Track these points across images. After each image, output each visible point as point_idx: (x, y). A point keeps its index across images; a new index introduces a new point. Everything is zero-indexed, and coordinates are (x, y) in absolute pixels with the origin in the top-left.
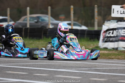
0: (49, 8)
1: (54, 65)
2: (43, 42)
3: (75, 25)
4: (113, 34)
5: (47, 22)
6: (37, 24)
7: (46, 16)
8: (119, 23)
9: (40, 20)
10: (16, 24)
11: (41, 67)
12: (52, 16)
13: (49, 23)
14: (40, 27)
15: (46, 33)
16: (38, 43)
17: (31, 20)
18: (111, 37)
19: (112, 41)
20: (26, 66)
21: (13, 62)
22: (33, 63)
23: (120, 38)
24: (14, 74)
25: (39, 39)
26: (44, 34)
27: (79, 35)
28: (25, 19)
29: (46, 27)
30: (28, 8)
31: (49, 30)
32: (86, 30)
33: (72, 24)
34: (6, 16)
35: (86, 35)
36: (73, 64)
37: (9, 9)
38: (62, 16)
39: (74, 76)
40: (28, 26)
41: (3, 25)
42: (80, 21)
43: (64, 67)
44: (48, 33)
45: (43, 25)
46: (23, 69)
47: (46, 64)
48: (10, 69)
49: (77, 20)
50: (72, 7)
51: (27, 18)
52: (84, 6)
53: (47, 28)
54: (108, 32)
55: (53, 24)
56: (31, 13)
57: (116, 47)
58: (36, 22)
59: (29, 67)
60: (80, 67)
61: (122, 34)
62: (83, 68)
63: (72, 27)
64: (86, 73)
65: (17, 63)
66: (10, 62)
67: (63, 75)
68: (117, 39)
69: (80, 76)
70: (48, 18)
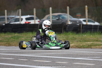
0: (68, 7)
1: (72, 54)
2: (63, 36)
3: (89, 21)
5: (67, 19)
6: (58, 21)
7: (65, 15)
9: (61, 18)
10: (41, 21)
11: (62, 57)
12: (70, 14)
13: (68, 20)
14: (61, 23)
15: (66, 29)
16: (59, 36)
17: (54, 17)
20: (50, 55)
21: (39, 52)
22: (55, 53)
24: (40, 62)
25: (60, 34)
26: (64, 29)
27: (93, 30)
28: (48, 17)
29: (65, 24)
30: (51, 8)
31: (68, 26)
32: (98, 25)
33: (87, 20)
34: (33, 15)
35: (98, 29)
36: (88, 53)
37: (35, 9)
38: (79, 15)
39: (89, 63)
41: (30, 23)
42: (93, 18)
43: (81, 56)
44: (67, 28)
45: (63, 21)
46: (47, 58)
47: (66, 54)
48: (37, 58)
49: (91, 18)
50: (86, 6)
51: (50, 16)
52: (97, 6)
53: (67, 24)
55: (71, 21)
56: (53, 12)
58: (58, 20)
59: (52, 56)
60: (94, 56)
62: (96, 56)
63: (87, 23)
64: (98, 61)
65: (42, 53)
66: (37, 53)
67: (80, 63)
69: (94, 63)
70: (67, 15)
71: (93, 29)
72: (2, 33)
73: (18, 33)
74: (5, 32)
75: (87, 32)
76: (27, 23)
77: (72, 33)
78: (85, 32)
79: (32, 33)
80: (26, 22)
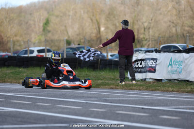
4: (141, 64)
8: (148, 53)
18: (139, 68)
19: (140, 72)
23: (148, 69)
27: (112, 66)
40: (65, 57)
41: (43, 56)
54: (136, 63)
57: (144, 78)
61: (150, 65)
68: (145, 70)
71: (114, 65)
72: (4, 67)
73: (23, 68)
74: (8, 66)
75: (105, 68)
76: (39, 56)
77: (87, 69)
78: (104, 69)
79: (40, 68)
80: (37, 55)
